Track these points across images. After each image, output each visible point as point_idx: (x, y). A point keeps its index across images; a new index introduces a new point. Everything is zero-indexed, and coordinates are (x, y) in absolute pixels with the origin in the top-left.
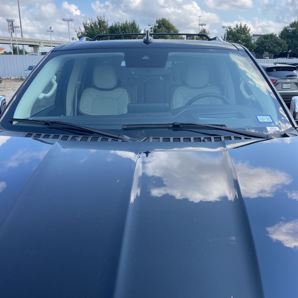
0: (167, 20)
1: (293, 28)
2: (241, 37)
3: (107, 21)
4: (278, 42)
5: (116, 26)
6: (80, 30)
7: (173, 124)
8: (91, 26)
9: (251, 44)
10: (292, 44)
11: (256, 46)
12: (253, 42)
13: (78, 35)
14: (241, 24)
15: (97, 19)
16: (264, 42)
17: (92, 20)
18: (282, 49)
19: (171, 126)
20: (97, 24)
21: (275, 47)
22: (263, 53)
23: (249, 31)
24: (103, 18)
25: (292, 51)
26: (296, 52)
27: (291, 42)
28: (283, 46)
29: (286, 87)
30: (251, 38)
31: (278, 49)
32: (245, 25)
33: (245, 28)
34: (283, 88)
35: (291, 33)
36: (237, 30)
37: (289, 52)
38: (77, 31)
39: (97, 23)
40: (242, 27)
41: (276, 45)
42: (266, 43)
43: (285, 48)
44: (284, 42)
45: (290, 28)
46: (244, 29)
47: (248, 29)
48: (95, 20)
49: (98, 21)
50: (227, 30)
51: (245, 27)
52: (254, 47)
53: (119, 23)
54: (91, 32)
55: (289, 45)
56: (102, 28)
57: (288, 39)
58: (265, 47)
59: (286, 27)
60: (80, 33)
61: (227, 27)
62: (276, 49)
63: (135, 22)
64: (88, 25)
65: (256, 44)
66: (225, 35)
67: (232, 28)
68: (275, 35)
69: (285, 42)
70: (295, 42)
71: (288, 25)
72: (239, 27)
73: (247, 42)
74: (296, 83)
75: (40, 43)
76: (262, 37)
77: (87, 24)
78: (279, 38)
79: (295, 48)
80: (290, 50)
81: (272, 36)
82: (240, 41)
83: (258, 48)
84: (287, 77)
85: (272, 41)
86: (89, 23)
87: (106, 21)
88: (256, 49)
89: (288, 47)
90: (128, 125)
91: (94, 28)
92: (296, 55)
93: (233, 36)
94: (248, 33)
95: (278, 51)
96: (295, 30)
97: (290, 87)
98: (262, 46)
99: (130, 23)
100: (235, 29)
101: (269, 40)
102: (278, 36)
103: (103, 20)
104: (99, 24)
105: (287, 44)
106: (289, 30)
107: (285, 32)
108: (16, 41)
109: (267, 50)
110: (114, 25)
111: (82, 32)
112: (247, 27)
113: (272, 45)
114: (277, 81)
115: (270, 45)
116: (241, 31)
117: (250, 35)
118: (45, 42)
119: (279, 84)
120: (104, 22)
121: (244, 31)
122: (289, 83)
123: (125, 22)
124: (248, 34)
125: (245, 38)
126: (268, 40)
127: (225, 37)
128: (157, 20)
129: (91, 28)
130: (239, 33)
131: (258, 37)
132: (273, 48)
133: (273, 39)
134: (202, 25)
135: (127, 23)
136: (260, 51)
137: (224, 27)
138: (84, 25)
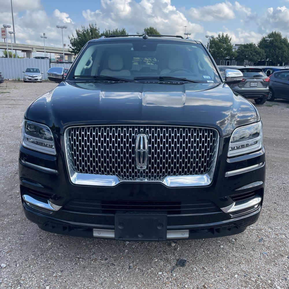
0: (155, 29)
1: (271, 38)
2: (223, 46)
3: (99, 29)
4: (257, 51)
5: (107, 34)
6: (73, 37)
7: (160, 77)
8: (83, 33)
9: (232, 52)
10: (269, 53)
11: (237, 54)
12: (234, 50)
13: (71, 41)
14: (223, 34)
15: (89, 26)
16: (244, 51)
17: (84, 27)
18: (260, 58)
19: (159, 78)
20: (89, 32)
21: (254, 55)
22: (243, 61)
23: (230, 40)
24: (95, 26)
25: (269, 60)
26: (273, 61)
27: (268, 51)
28: (261, 55)
29: (253, 85)
30: (232, 47)
31: (257, 57)
32: (227, 35)
33: (227, 38)
34: (251, 86)
35: (269, 43)
36: (219, 40)
37: (267, 60)
38: (70, 37)
39: (89, 30)
40: (224, 37)
41: (255, 54)
42: (246, 52)
43: (263, 56)
44: (262, 51)
45: (268, 39)
46: (225, 38)
47: (229, 39)
48: (87, 28)
49: (90, 28)
50: (210, 39)
51: (226, 36)
52: (235, 55)
53: (110, 31)
54: (84, 38)
55: (267, 54)
56: (93, 35)
57: (266, 48)
58: (245, 55)
59: (264, 37)
60: (73, 39)
61: (210, 37)
62: (255, 58)
63: (125, 30)
64: (81, 32)
65: (237, 52)
66: (208, 43)
67: (215, 37)
68: (255, 44)
69: (264, 51)
70: (272, 51)
71: (267, 36)
72: (221, 37)
73: (228, 50)
74: (261, 82)
75: (33, 48)
76: (242, 46)
77: (79, 31)
78: (258, 47)
79: (272, 57)
80: (268, 59)
81: (251, 45)
82: (222, 49)
83: (238, 56)
84: (254, 77)
85: (252, 50)
86: (82, 30)
87: (97, 28)
88: (237, 57)
89: (266, 56)
90: (137, 77)
91: (86, 35)
92: (274, 63)
93: (215, 45)
94: (229, 42)
95: (257, 59)
96: (273, 40)
97: (257, 86)
98: (242, 55)
99: (120, 30)
100: (217, 38)
101: (249, 49)
102: (257, 46)
103: (95, 28)
104: (91, 31)
105: (265, 53)
106: (267, 40)
107: (264, 42)
108: (11, 46)
109: (247, 59)
110: (105, 33)
111: (74, 39)
112: (229, 37)
113: (251, 54)
114: (246, 80)
115: (250, 53)
116: (223, 40)
117: (231, 44)
118: (37, 47)
119: (248, 83)
120: (96, 30)
121: (225, 41)
122: (256, 82)
123: (115, 30)
124: (229, 44)
125: (226, 47)
126: (247, 49)
127: (208, 46)
128: (145, 29)
129: (83, 35)
130: (221, 42)
131: (239, 46)
132: (253, 56)
133: (252, 48)
134: (187, 34)
135: (117, 31)
136: (241, 59)
137: (207, 37)
138: (77, 32)
